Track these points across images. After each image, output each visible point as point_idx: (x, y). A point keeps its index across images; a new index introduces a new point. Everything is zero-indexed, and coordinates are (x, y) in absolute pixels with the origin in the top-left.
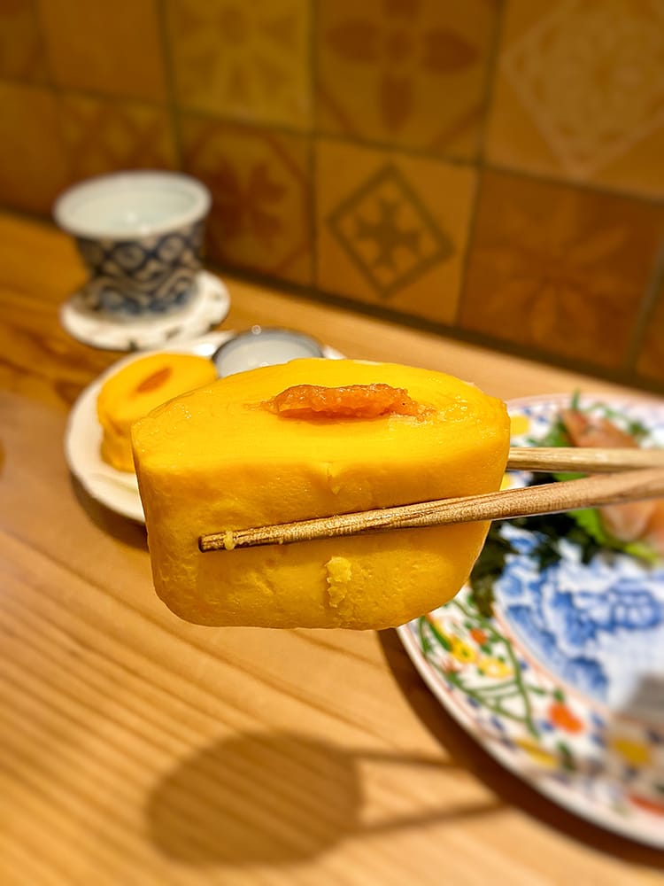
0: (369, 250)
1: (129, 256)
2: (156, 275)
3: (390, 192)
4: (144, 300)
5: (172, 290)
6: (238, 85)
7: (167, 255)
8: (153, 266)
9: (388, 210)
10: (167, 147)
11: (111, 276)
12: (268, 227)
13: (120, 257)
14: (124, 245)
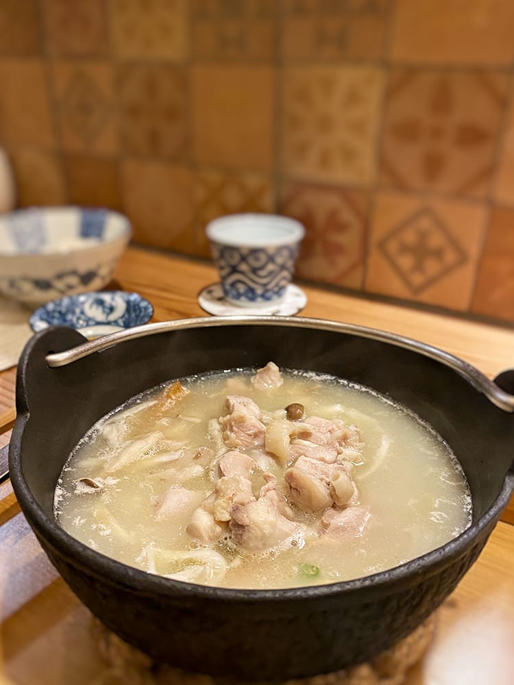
0: (406, 262)
1: (257, 259)
2: (271, 273)
3: (425, 223)
4: (259, 291)
5: (277, 285)
6: (325, 160)
7: (279, 260)
8: (271, 267)
9: (423, 236)
10: (268, 200)
11: (242, 273)
12: (334, 251)
13: (251, 260)
14: (255, 251)
